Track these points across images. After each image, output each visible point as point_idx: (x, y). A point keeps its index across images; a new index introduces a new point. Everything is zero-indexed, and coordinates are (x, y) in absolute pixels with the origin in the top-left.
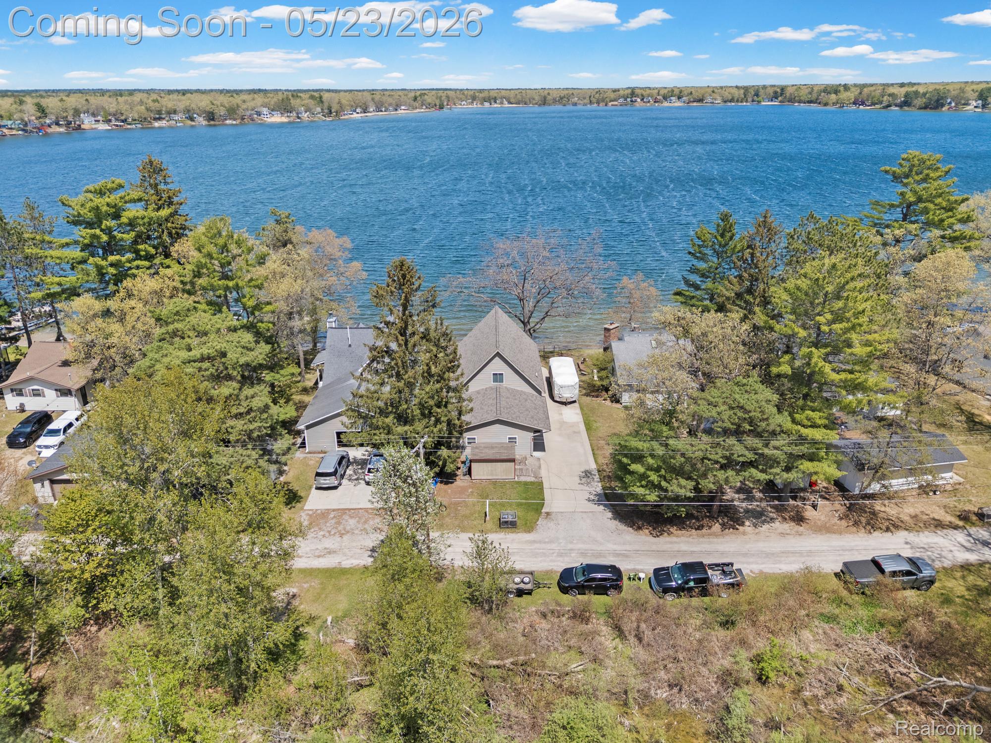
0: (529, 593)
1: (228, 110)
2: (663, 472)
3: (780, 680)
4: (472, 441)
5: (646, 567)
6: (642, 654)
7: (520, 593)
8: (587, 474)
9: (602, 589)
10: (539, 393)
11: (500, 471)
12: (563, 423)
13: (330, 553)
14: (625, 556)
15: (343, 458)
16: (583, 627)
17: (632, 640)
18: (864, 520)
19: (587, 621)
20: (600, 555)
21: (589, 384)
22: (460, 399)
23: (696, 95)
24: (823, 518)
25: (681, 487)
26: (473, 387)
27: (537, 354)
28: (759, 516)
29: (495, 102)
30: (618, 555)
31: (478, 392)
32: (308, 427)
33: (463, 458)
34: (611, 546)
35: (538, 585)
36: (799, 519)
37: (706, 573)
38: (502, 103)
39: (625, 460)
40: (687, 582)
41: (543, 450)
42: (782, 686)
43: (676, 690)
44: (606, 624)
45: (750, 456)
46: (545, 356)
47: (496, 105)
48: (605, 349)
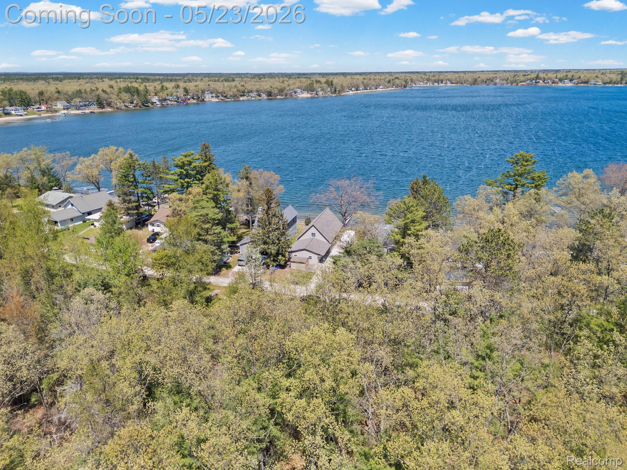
1: (279, 91)
4: (296, 256)
10: (329, 242)
11: (300, 267)
23: (583, 79)
26: (305, 237)
31: (305, 240)
32: (241, 245)
47: (442, 85)
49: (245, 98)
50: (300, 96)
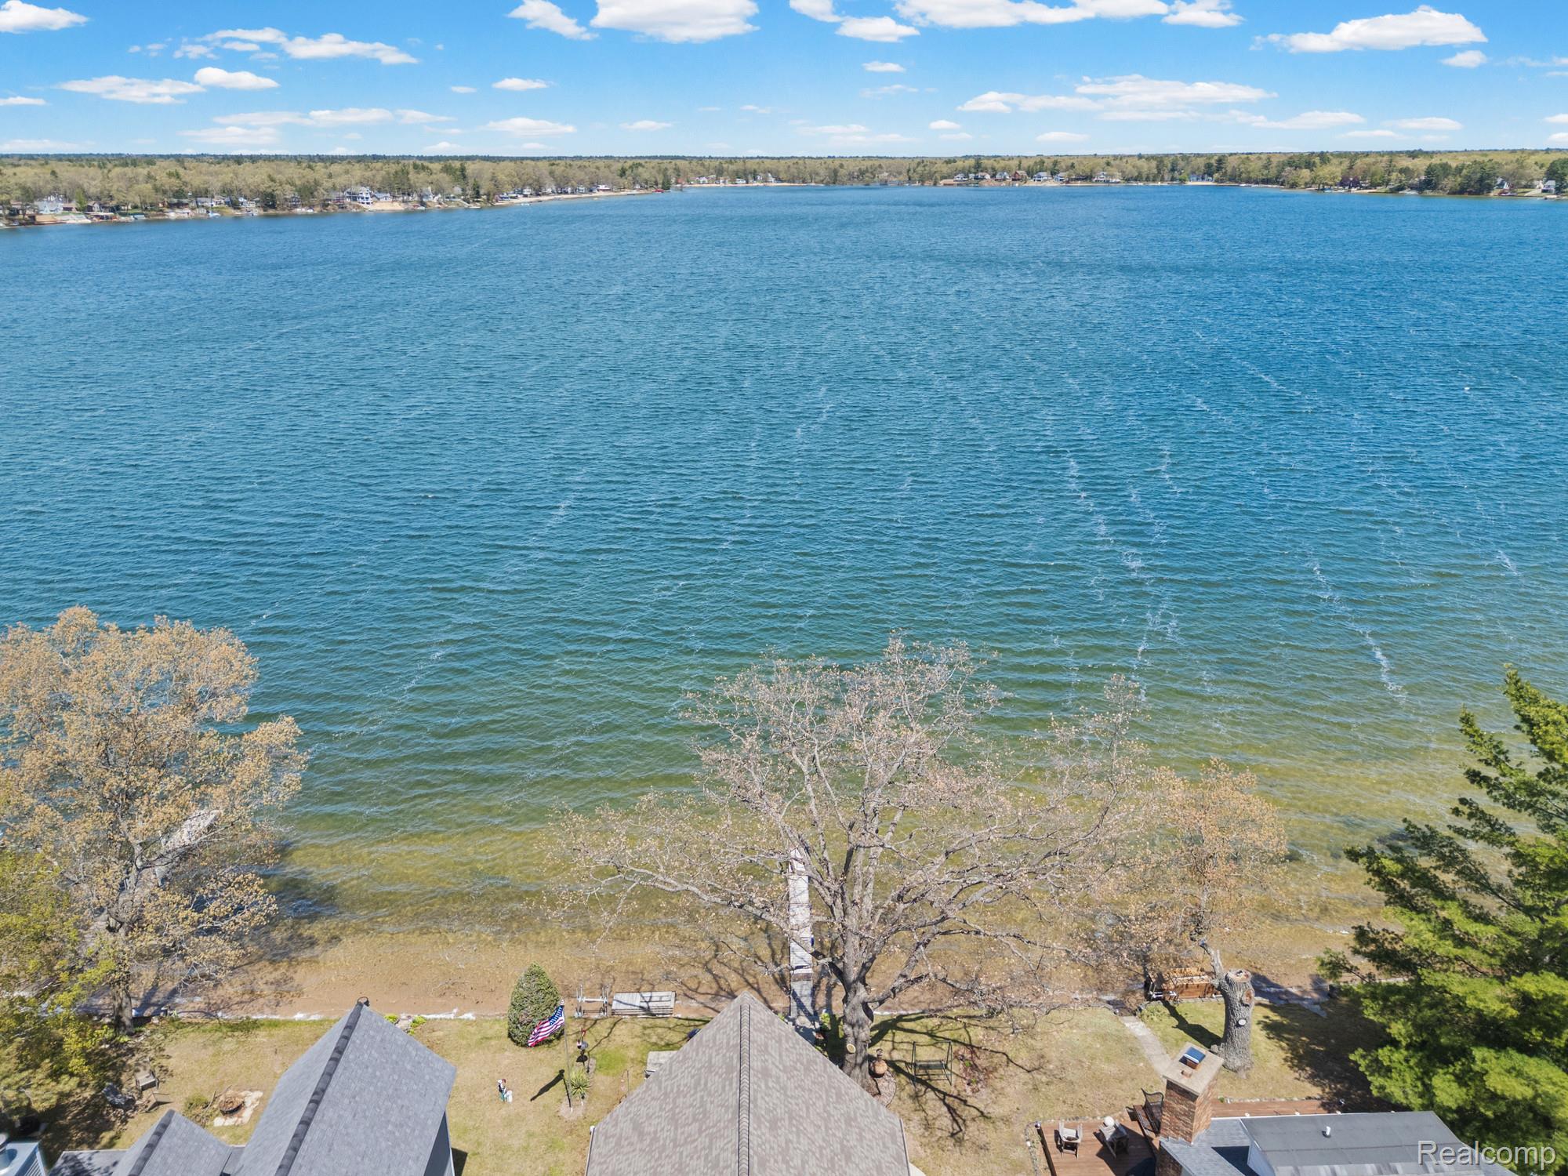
23: (1081, 169)
29: (755, 179)
47: (756, 184)
50: (371, 207)
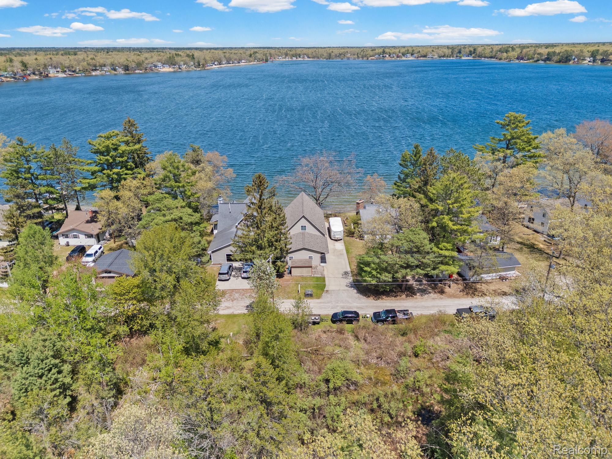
0: (318, 323)
1: (137, 64)
2: (378, 270)
3: (424, 355)
4: (291, 258)
5: (370, 313)
6: (366, 346)
7: (314, 323)
8: (346, 273)
9: (350, 322)
10: (324, 235)
11: (305, 272)
12: (335, 250)
13: (228, 308)
14: (361, 308)
15: (230, 266)
16: (342, 336)
17: (363, 341)
18: (471, 292)
19: (344, 334)
20: (350, 308)
21: (349, 231)
22: (286, 238)
23: (422, 53)
24: (453, 292)
25: (386, 277)
26: (293, 232)
27: (323, 216)
28: (423, 292)
29: (300, 57)
30: (358, 308)
31: (294, 235)
32: (213, 252)
33: (287, 267)
34: (355, 304)
35: (322, 320)
36: (442, 292)
37: (396, 314)
38: (304, 58)
39: (362, 266)
40: (387, 318)
41: (325, 262)
42: (424, 358)
43: (379, 359)
44: (352, 335)
45: (416, 263)
46: (327, 217)
47: (300, 59)
48: (357, 213)
49: (98, 73)
